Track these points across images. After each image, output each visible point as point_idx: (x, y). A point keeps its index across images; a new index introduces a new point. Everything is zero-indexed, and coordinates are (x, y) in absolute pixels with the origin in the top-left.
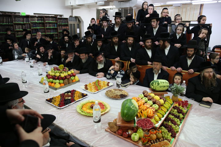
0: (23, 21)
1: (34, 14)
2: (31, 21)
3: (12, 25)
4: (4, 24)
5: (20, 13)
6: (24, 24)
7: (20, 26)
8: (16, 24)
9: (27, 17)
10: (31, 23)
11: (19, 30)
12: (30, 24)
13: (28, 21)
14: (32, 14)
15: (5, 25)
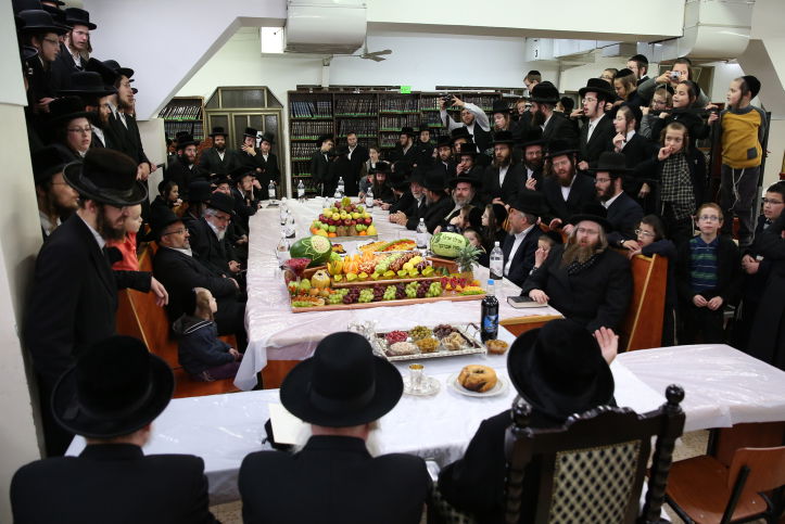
0: (403, 108)
1: (438, 88)
2: (422, 107)
3: (376, 118)
4: (358, 114)
5: (399, 87)
6: (405, 116)
7: (396, 120)
8: (382, 115)
9: (416, 96)
10: (424, 112)
11: (390, 129)
12: (418, 115)
13: (414, 107)
14: (432, 90)
15: (359, 118)
